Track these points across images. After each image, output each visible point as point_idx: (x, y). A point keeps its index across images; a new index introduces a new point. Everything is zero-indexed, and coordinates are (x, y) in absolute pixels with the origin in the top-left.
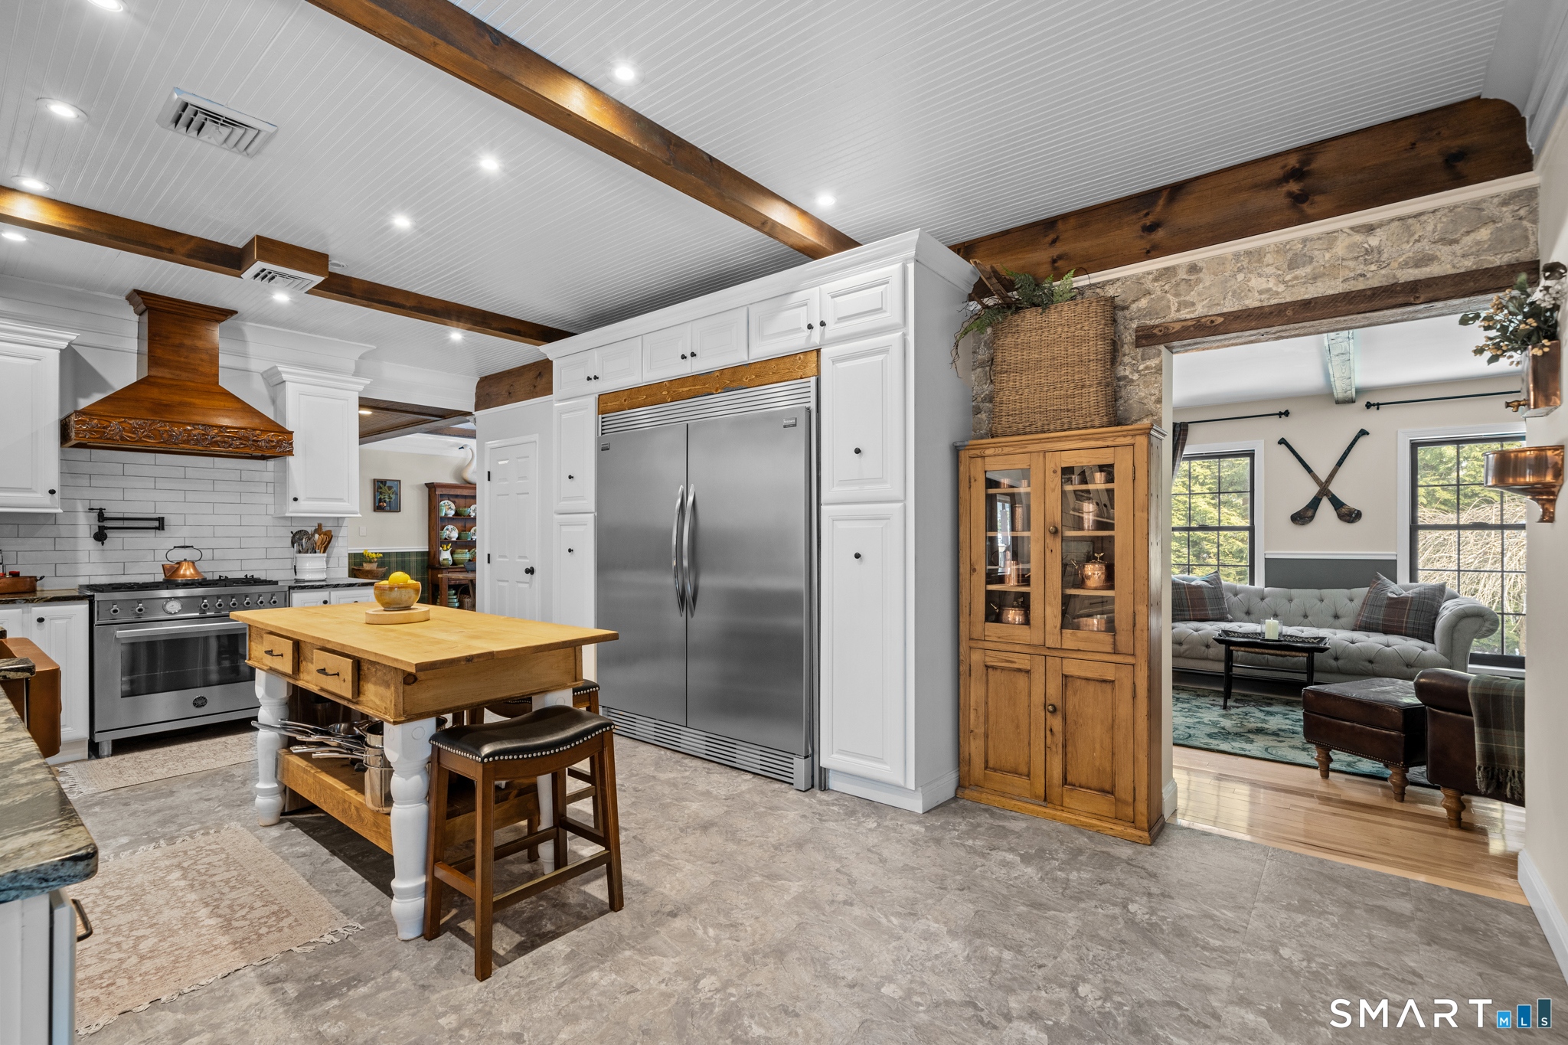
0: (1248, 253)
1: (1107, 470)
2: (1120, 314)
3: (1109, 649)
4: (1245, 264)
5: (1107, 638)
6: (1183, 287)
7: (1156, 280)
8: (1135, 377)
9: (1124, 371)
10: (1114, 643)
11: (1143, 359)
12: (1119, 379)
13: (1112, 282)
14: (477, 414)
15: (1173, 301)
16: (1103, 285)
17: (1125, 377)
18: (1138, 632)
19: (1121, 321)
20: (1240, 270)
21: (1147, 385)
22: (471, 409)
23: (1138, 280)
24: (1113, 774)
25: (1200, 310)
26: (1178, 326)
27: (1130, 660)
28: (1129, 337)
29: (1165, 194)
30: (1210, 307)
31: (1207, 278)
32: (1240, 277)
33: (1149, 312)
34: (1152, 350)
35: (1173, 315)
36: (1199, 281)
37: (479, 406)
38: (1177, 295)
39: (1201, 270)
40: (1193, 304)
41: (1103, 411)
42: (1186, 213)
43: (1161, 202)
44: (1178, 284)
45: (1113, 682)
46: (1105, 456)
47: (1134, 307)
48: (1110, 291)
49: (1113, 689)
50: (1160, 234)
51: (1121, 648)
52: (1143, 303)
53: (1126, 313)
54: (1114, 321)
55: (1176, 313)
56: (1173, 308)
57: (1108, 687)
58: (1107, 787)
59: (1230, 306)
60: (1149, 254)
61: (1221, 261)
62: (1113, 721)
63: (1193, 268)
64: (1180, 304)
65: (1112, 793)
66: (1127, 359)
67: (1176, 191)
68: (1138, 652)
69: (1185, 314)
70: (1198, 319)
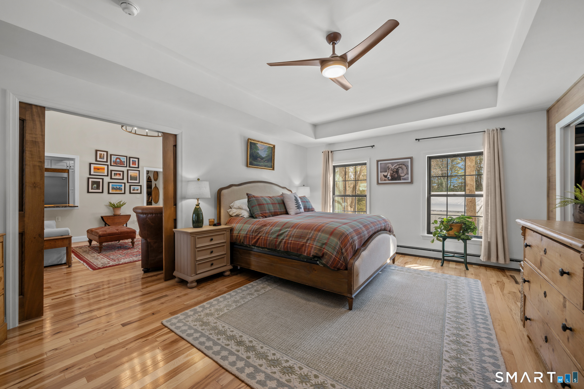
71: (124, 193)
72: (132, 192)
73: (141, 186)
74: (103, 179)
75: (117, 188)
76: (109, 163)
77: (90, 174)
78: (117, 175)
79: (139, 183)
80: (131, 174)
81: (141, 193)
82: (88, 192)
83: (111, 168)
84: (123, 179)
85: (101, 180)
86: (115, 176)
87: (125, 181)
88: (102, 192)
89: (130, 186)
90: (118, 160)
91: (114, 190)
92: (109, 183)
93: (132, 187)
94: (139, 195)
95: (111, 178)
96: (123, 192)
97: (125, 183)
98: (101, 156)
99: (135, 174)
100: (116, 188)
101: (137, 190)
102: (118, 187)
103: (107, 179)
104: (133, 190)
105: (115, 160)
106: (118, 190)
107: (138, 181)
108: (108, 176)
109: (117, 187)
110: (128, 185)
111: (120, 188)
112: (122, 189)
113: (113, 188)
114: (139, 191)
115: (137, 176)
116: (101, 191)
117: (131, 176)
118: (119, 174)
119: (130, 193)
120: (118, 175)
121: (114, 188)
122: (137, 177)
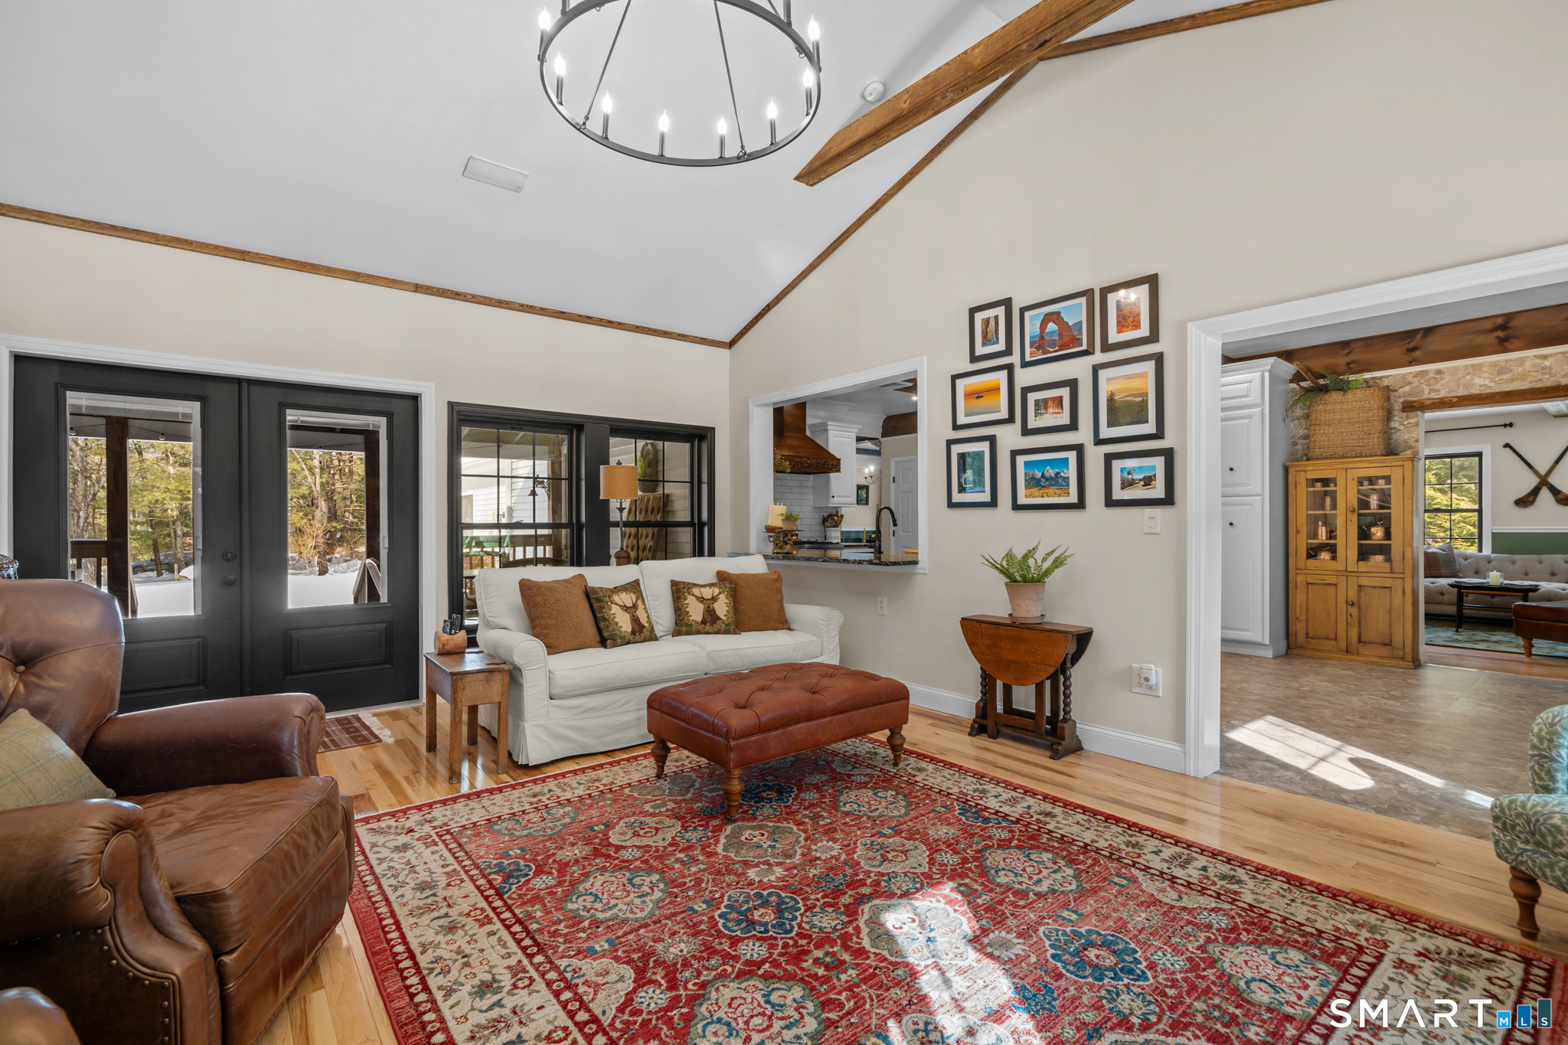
0: (1473, 366)
1: (1388, 479)
2: (1392, 394)
3: (1388, 571)
4: (1471, 371)
5: (1387, 565)
6: (1432, 381)
7: (1415, 377)
8: (1402, 428)
9: (1394, 424)
10: (1391, 568)
11: (1407, 418)
12: (1391, 429)
13: (1387, 377)
14: (882, 440)
15: (1426, 389)
16: (1381, 378)
17: (1395, 428)
18: (1406, 562)
19: (1392, 398)
20: (1468, 374)
21: (1409, 432)
22: (879, 436)
23: (1404, 376)
24: (1391, 635)
25: (1443, 394)
26: (1429, 402)
27: (1402, 576)
28: (1397, 406)
29: (1421, 332)
30: (1449, 393)
31: (1447, 378)
32: (1468, 377)
33: (1411, 394)
34: (1413, 414)
35: (1426, 396)
36: (1442, 379)
37: (883, 436)
38: (1428, 385)
39: (1443, 373)
40: (1439, 391)
41: (1382, 447)
42: (1433, 343)
43: (1419, 336)
44: (1429, 380)
45: (1390, 588)
46: (1385, 472)
47: (1401, 390)
48: (1386, 383)
49: (1391, 591)
50: (1417, 354)
51: (1396, 570)
52: (1407, 389)
53: (1396, 393)
54: (1388, 399)
55: (1427, 394)
56: (1426, 392)
57: (1387, 591)
58: (1387, 642)
59: (1462, 392)
60: (1411, 363)
61: (1457, 369)
62: (1391, 607)
63: (1439, 372)
64: (1430, 390)
65: (1390, 645)
66: (1396, 418)
67: (1428, 331)
68: (1406, 572)
69: (1433, 395)
70: (1442, 399)
71: (1080, 505)
72: (1118, 494)
73: (1168, 454)
74: (992, 440)
75: (1047, 479)
76: (1015, 359)
77: (956, 427)
78: (1046, 408)
79: (1159, 435)
80: (1115, 387)
81: (1168, 500)
82: (951, 505)
83: (1025, 377)
84: (1073, 426)
85: (984, 447)
86: (1039, 417)
87: (1083, 435)
88: (993, 503)
89: (1109, 458)
90: (1052, 327)
91: (1035, 490)
92: (1014, 454)
93: (1117, 465)
94: (1157, 512)
95: (1026, 432)
96: (1073, 498)
97: (1079, 449)
98: (987, 333)
99: (1135, 384)
100: (1043, 476)
101: (1148, 481)
102: (1051, 472)
103: (1009, 437)
104: (1127, 484)
105: (1038, 330)
106: (1050, 491)
107: (1150, 428)
108: (1011, 420)
109: (1047, 475)
110: (1095, 456)
111: (1058, 474)
112: (1066, 480)
113: (1033, 482)
114: (1158, 491)
115: (1146, 394)
116: (986, 497)
117: (1111, 400)
118: (1053, 399)
119: (1110, 502)
120: (1050, 410)
121: (1033, 478)
122: (1144, 405)
